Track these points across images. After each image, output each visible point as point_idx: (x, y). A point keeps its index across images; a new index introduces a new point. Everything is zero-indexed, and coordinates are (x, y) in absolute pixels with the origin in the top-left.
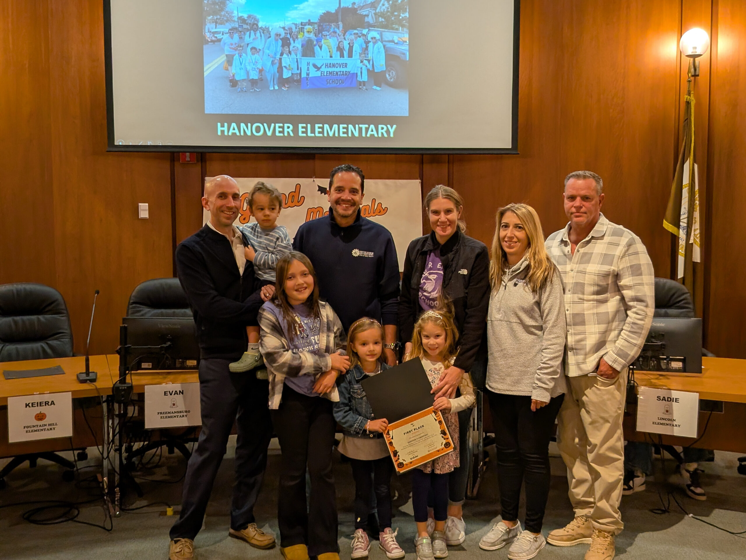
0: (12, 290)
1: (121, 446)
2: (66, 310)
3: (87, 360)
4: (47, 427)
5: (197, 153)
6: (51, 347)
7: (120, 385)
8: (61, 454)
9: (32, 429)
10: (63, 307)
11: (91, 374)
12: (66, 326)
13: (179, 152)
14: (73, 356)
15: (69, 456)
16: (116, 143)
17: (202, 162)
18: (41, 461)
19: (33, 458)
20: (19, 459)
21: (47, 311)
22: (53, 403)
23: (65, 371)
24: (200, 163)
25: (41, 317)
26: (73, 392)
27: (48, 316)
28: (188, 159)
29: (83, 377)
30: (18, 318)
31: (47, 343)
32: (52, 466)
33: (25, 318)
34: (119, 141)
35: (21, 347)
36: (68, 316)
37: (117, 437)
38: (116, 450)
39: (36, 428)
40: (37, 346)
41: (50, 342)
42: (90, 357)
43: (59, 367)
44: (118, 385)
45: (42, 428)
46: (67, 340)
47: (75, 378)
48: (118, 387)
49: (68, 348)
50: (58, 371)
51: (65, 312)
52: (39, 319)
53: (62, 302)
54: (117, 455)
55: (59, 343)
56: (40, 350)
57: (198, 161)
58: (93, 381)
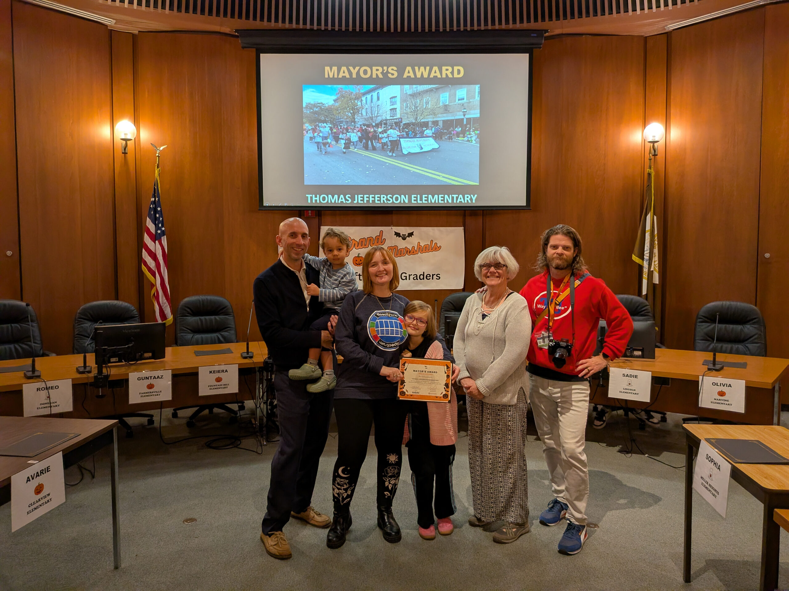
0: (199, 300)
1: (267, 400)
2: (233, 312)
3: (248, 344)
4: (222, 386)
5: (316, 210)
6: (223, 336)
7: (268, 360)
8: (229, 405)
9: (214, 387)
10: (231, 311)
11: (250, 353)
12: (233, 323)
13: (304, 210)
14: (237, 342)
15: (235, 407)
16: (264, 205)
17: (319, 216)
18: (216, 410)
19: (211, 407)
20: (202, 408)
21: (222, 313)
22: (226, 371)
23: (233, 352)
24: (317, 217)
25: (217, 317)
26: (239, 364)
27: (222, 317)
28: (310, 215)
29: (245, 355)
30: (203, 318)
31: (221, 334)
32: (223, 413)
33: (207, 317)
34: (266, 203)
35: (204, 336)
36: (234, 316)
37: (265, 394)
38: (264, 403)
39: (216, 387)
40: (214, 335)
41: (221, 333)
42: (250, 343)
43: (229, 349)
44: (267, 360)
45: (219, 387)
46: (233, 332)
47: (240, 355)
48: (267, 362)
49: (233, 337)
50: (229, 351)
51: (232, 313)
52: (215, 318)
53: (230, 307)
54: (265, 406)
55: (227, 334)
56: (216, 338)
57: (316, 216)
58: (251, 357)
